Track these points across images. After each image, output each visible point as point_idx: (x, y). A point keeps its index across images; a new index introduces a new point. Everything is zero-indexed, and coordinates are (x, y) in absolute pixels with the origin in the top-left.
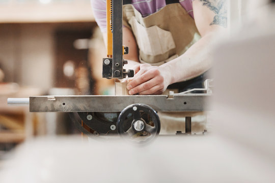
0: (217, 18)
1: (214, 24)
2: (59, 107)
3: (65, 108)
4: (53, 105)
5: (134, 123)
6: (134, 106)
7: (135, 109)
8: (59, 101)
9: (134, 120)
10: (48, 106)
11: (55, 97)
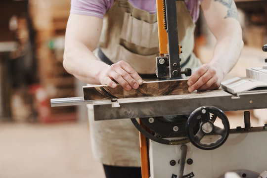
0: (230, 12)
1: (228, 17)
2: (124, 114)
3: (130, 114)
4: (118, 113)
5: (202, 125)
6: (202, 109)
7: (204, 111)
8: (124, 107)
9: (202, 123)
10: (113, 113)
11: (120, 104)
